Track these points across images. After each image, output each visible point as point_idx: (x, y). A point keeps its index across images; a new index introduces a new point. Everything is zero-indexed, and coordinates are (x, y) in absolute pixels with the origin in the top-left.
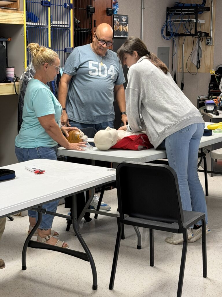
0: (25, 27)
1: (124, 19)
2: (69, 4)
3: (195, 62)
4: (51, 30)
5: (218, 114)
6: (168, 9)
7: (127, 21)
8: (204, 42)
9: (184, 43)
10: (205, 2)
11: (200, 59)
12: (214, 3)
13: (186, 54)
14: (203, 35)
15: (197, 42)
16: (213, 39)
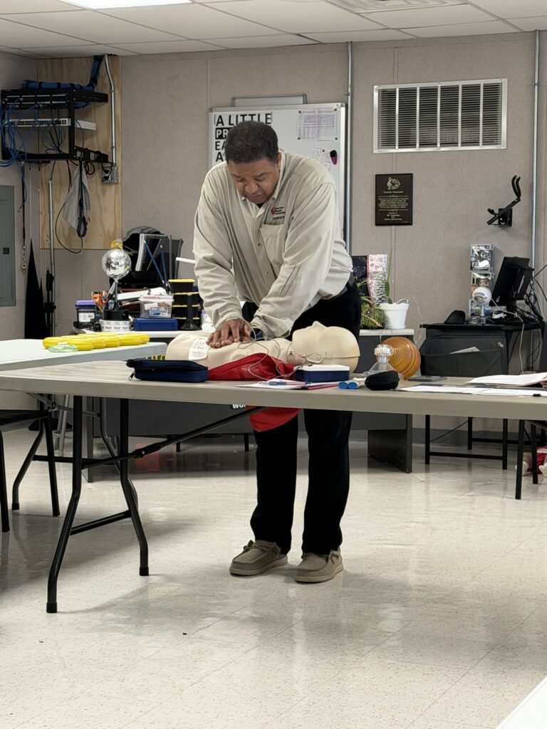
3: (73, 221)
5: (99, 329)
6: (4, 94)
8: (97, 176)
9: (51, 179)
10: (94, 80)
11: (86, 214)
12: (116, 85)
13: (58, 206)
14: (92, 156)
15: (76, 172)
16: (117, 168)
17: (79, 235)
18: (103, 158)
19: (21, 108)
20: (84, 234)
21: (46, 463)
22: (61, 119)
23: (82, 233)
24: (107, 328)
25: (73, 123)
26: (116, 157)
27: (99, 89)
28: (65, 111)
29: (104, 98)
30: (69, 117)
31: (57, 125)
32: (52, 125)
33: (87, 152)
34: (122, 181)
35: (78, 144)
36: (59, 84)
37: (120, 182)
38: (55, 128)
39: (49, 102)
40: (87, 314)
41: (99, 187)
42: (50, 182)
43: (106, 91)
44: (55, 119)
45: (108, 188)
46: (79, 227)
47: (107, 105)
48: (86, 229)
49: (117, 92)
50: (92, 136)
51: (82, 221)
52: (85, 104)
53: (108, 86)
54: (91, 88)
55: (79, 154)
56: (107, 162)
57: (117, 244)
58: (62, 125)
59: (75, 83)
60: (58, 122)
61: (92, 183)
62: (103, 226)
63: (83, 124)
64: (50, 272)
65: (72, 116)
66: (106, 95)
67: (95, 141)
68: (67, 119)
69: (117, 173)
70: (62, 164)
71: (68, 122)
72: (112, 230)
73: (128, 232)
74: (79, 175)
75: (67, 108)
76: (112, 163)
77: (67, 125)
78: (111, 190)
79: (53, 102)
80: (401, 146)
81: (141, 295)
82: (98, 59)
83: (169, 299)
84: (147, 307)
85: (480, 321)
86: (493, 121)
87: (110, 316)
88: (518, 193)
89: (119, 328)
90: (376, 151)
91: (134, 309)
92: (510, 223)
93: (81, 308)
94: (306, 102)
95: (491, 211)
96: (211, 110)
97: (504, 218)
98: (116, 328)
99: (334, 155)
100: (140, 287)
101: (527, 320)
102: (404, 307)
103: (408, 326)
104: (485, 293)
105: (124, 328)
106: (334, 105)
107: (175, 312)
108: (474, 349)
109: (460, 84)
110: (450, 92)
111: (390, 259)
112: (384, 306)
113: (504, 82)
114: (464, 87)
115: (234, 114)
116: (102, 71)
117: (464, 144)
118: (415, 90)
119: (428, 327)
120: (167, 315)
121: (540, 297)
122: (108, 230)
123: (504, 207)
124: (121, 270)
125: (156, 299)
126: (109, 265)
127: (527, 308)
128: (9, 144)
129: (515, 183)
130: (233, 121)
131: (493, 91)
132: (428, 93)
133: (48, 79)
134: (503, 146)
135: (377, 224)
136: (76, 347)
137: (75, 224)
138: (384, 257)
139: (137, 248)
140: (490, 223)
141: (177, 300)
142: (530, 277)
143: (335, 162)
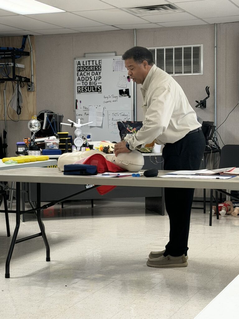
8: (26, 88)
9: (5, 90)
10: (23, 46)
11: (21, 105)
12: (33, 48)
13: (8, 101)
14: (23, 79)
15: (16, 86)
16: (34, 84)
17: (18, 114)
18: (28, 80)
20: (20, 113)
21: (4, 214)
22: (9, 63)
23: (19, 113)
24: (30, 154)
25: (14, 65)
26: (33, 80)
27: (26, 50)
28: (11, 60)
29: (28, 54)
30: (12, 62)
31: (7, 66)
32: (5, 66)
33: (20, 78)
34: (36, 90)
35: (17, 74)
36: (8, 48)
37: (35, 90)
38: (6, 67)
39: (4, 56)
40: (22, 148)
41: (26, 92)
42: (5, 91)
43: (29, 51)
44: (7, 63)
45: (30, 93)
46: (18, 110)
47: (29, 57)
48: (21, 111)
49: (33, 51)
50: (23, 71)
51: (19, 107)
52: (19, 56)
53: (30, 49)
54: (22, 50)
55: (17, 78)
56: (29, 81)
57: (34, 117)
58: (9, 66)
59: (15, 48)
60: (8, 65)
61: (23, 91)
62: (28, 110)
63: (19, 65)
64: (5, 130)
65: (14, 62)
66: (29, 53)
67: (24, 73)
68: (12, 63)
69: (34, 87)
70: (10, 83)
71: (12, 64)
72: (32, 111)
73: (39, 112)
74: (17, 88)
75: (12, 58)
76: (32, 82)
77: (12, 66)
79: (6, 56)
81: (45, 139)
82: (25, 37)
83: (58, 141)
84: (48, 144)
86: (197, 63)
87: (32, 149)
88: (208, 94)
89: (36, 154)
91: (42, 145)
92: (205, 107)
93: (19, 145)
94: (116, 55)
95: (197, 102)
96: (75, 59)
97: (202, 104)
98: (34, 154)
100: (44, 136)
101: (213, 149)
105: (38, 154)
107: (60, 147)
109: (183, 47)
110: (178, 50)
113: (202, 46)
114: (184, 48)
115: (85, 60)
116: (27, 42)
117: (185, 72)
118: (163, 50)
120: (57, 148)
121: (219, 138)
122: (31, 112)
123: (203, 100)
124: (36, 129)
125: (52, 141)
126: (31, 126)
127: (213, 143)
129: (207, 89)
130: (85, 64)
131: (197, 50)
132: (169, 51)
133: (3, 46)
134: (202, 73)
136: (17, 162)
137: (16, 109)
139: (43, 119)
140: (197, 106)
141: (61, 141)
142: (214, 130)
143: (129, 81)
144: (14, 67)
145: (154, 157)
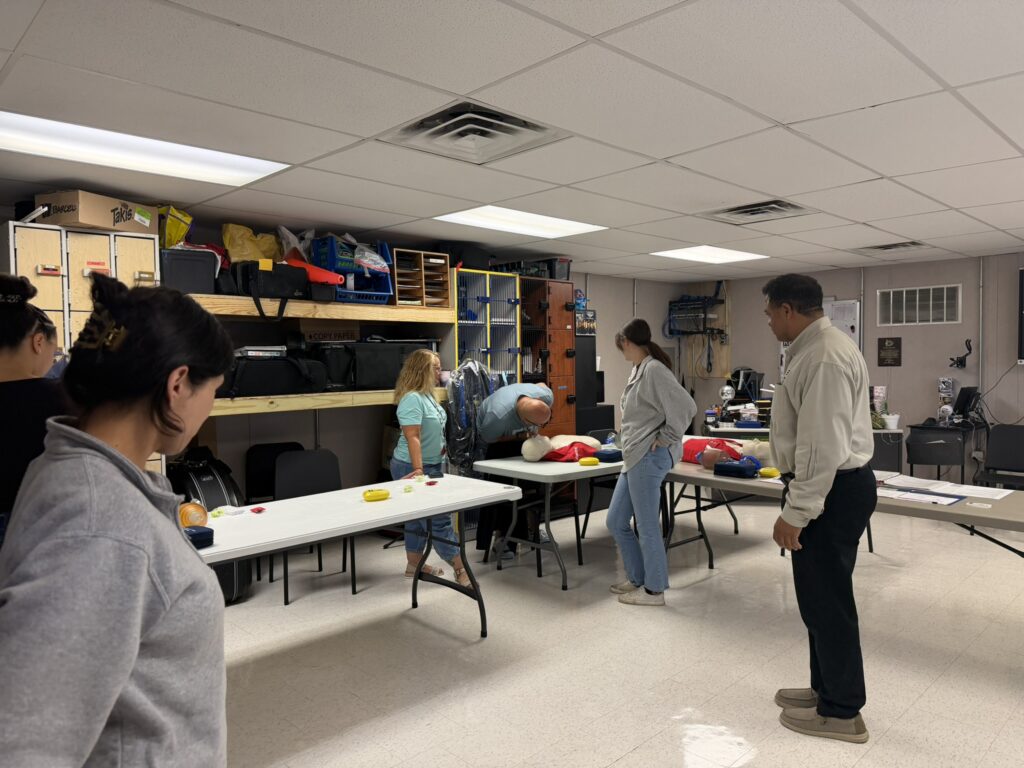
0: (456, 326)
1: (590, 315)
2: (515, 299)
3: (705, 364)
4: (491, 328)
5: (717, 426)
6: (671, 303)
7: (594, 317)
8: (718, 341)
9: (694, 343)
10: (717, 293)
11: (711, 361)
12: (729, 295)
13: (697, 356)
14: (715, 332)
15: (706, 340)
16: (729, 337)
18: (721, 332)
19: (680, 309)
20: (711, 371)
22: (699, 314)
23: (709, 371)
24: (722, 426)
25: (705, 316)
26: (728, 331)
27: (720, 297)
28: (701, 310)
29: (722, 302)
30: (703, 313)
32: (695, 317)
33: (712, 330)
35: (708, 326)
36: (699, 297)
37: (730, 343)
39: (693, 306)
40: (711, 418)
41: (719, 346)
42: (693, 345)
43: (723, 298)
44: (696, 314)
46: (708, 367)
47: (723, 305)
48: (711, 368)
49: (729, 298)
50: (715, 321)
51: (710, 364)
52: (712, 305)
53: (725, 296)
54: (715, 297)
55: (708, 331)
56: (723, 333)
58: (700, 317)
59: (707, 296)
60: (698, 316)
61: (715, 345)
62: (720, 366)
63: (710, 316)
65: (705, 313)
66: (723, 300)
67: (717, 324)
69: (728, 339)
70: (700, 336)
71: (703, 316)
72: (725, 368)
73: (734, 369)
74: (708, 342)
75: (703, 308)
76: (726, 334)
78: (725, 348)
79: (696, 306)
80: (894, 322)
81: (740, 408)
82: (720, 283)
83: (756, 412)
84: (744, 416)
85: (945, 424)
86: (952, 305)
87: (723, 420)
88: (970, 349)
89: (728, 426)
90: (878, 325)
91: (737, 415)
92: (964, 366)
93: (708, 415)
94: (836, 300)
95: (952, 359)
97: (961, 363)
98: (726, 426)
99: (853, 328)
100: (740, 403)
101: (977, 424)
102: (897, 417)
103: (899, 427)
104: (949, 409)
105: (731, 426)
106: (853, 301)
107: (759, 418)
108: (942, 441)
109: (932, 287)
110: (925, 292)
111: (888, 389)
112: (884, 416)
113: (960, 286)
114: (934, 289)
116: (721, 288)
117: (934, 320)
118: (902, 292)
119: (912, 427)
120: (755, 420)
121: (985, 409)
122: (723, 368)
123: (960, 357)
124: (730, 397)
125: (749, 410)
126: (723, 394)
127: (976, 416)
128: (672, 327)
129: (968, 343)
131: (953, 292)
132: (911, 293)
133: (693, 295)
134: (960, 321)
135: (880, 365)
137: (705, 366)
138: (884, 388)
139: (739, 378)
140: (951, 366)
141: (760, 412)
142: (978, 398)
143: (853, 331)
144: (705, 319)
145: (887, 434)
